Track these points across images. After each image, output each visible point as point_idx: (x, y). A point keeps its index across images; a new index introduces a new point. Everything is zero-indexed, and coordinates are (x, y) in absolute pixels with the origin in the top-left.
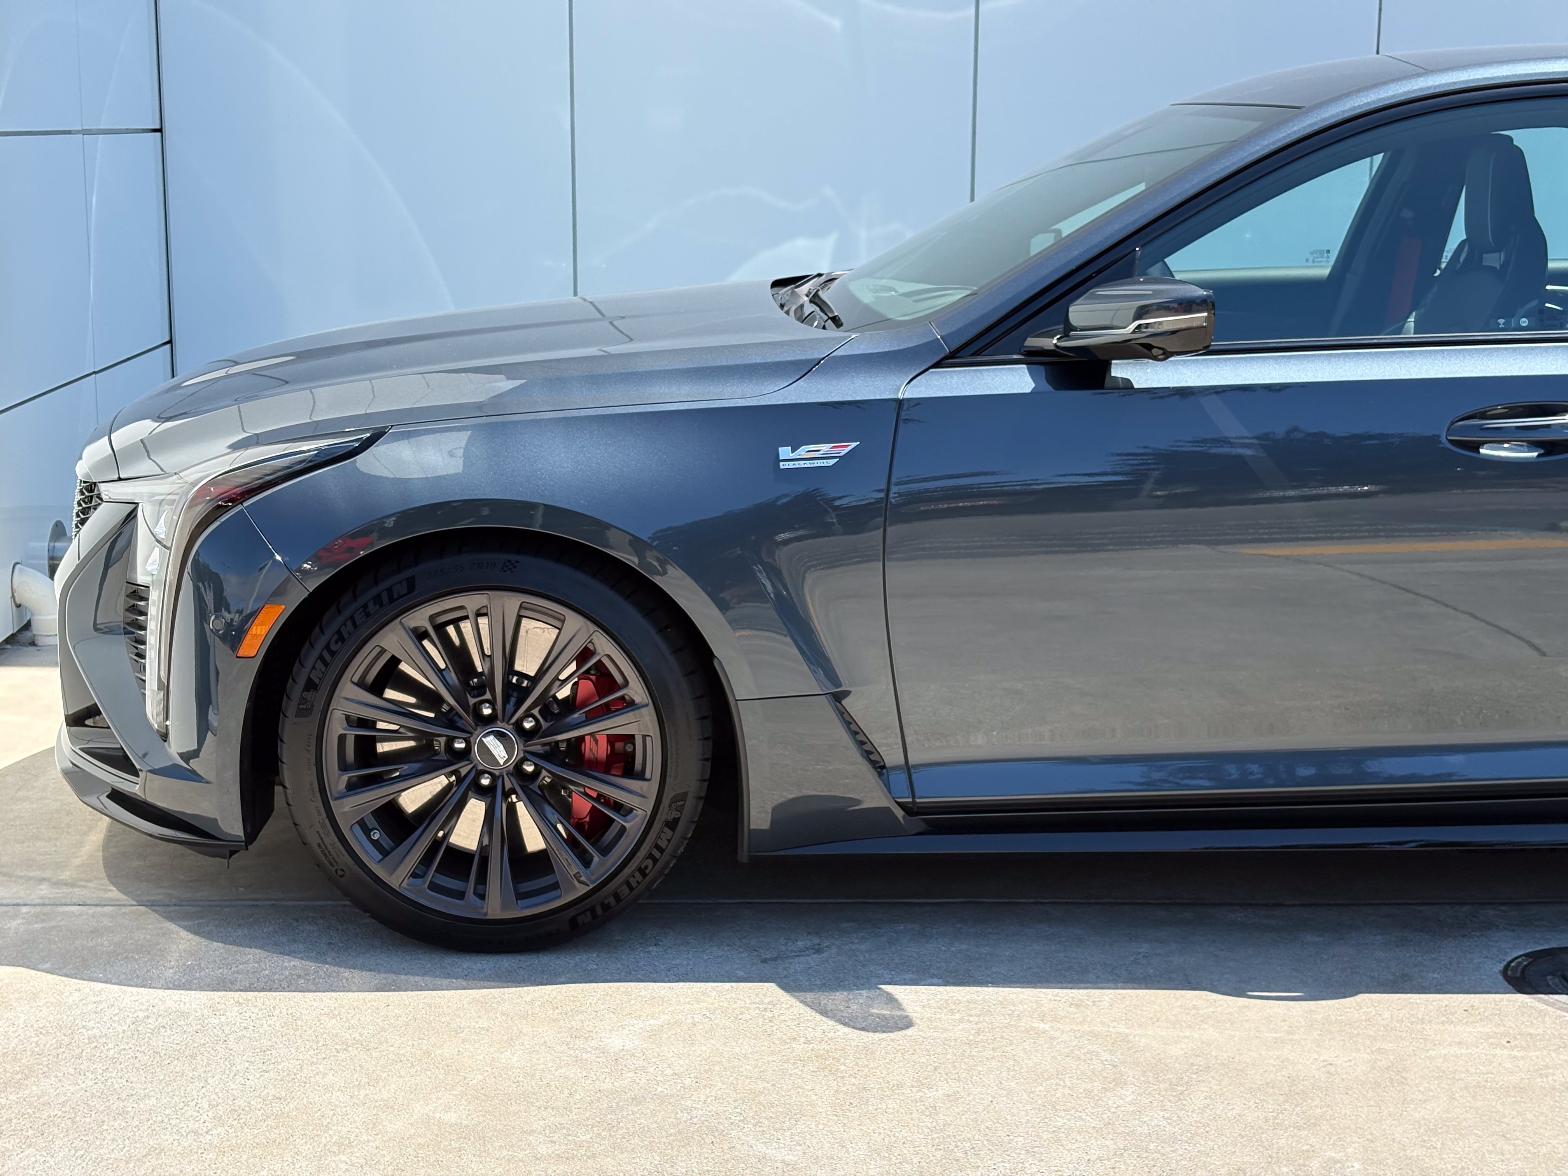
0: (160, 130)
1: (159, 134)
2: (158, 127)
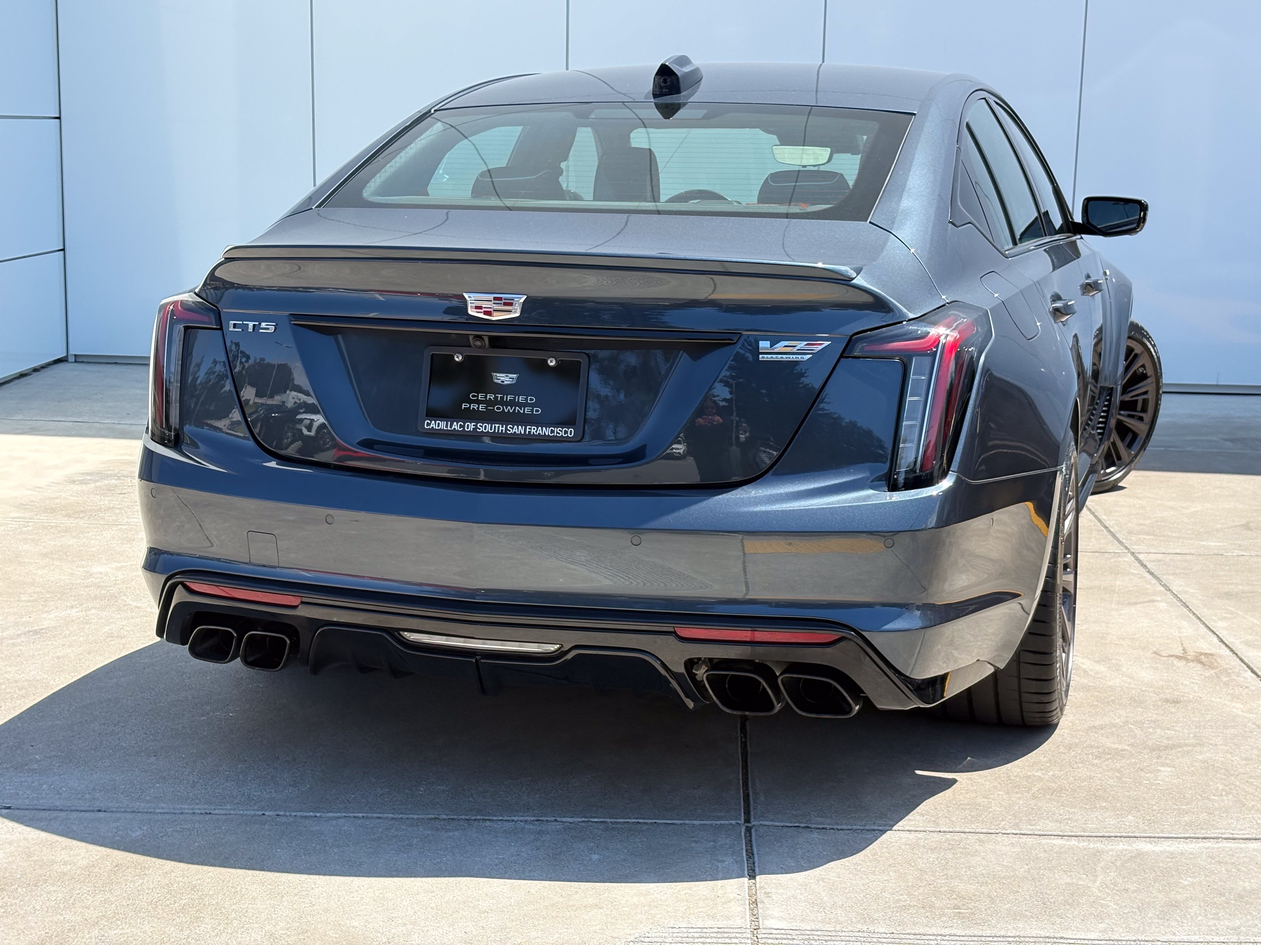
0: (59, 118)
1: (58, 120)
2: (58, 115)
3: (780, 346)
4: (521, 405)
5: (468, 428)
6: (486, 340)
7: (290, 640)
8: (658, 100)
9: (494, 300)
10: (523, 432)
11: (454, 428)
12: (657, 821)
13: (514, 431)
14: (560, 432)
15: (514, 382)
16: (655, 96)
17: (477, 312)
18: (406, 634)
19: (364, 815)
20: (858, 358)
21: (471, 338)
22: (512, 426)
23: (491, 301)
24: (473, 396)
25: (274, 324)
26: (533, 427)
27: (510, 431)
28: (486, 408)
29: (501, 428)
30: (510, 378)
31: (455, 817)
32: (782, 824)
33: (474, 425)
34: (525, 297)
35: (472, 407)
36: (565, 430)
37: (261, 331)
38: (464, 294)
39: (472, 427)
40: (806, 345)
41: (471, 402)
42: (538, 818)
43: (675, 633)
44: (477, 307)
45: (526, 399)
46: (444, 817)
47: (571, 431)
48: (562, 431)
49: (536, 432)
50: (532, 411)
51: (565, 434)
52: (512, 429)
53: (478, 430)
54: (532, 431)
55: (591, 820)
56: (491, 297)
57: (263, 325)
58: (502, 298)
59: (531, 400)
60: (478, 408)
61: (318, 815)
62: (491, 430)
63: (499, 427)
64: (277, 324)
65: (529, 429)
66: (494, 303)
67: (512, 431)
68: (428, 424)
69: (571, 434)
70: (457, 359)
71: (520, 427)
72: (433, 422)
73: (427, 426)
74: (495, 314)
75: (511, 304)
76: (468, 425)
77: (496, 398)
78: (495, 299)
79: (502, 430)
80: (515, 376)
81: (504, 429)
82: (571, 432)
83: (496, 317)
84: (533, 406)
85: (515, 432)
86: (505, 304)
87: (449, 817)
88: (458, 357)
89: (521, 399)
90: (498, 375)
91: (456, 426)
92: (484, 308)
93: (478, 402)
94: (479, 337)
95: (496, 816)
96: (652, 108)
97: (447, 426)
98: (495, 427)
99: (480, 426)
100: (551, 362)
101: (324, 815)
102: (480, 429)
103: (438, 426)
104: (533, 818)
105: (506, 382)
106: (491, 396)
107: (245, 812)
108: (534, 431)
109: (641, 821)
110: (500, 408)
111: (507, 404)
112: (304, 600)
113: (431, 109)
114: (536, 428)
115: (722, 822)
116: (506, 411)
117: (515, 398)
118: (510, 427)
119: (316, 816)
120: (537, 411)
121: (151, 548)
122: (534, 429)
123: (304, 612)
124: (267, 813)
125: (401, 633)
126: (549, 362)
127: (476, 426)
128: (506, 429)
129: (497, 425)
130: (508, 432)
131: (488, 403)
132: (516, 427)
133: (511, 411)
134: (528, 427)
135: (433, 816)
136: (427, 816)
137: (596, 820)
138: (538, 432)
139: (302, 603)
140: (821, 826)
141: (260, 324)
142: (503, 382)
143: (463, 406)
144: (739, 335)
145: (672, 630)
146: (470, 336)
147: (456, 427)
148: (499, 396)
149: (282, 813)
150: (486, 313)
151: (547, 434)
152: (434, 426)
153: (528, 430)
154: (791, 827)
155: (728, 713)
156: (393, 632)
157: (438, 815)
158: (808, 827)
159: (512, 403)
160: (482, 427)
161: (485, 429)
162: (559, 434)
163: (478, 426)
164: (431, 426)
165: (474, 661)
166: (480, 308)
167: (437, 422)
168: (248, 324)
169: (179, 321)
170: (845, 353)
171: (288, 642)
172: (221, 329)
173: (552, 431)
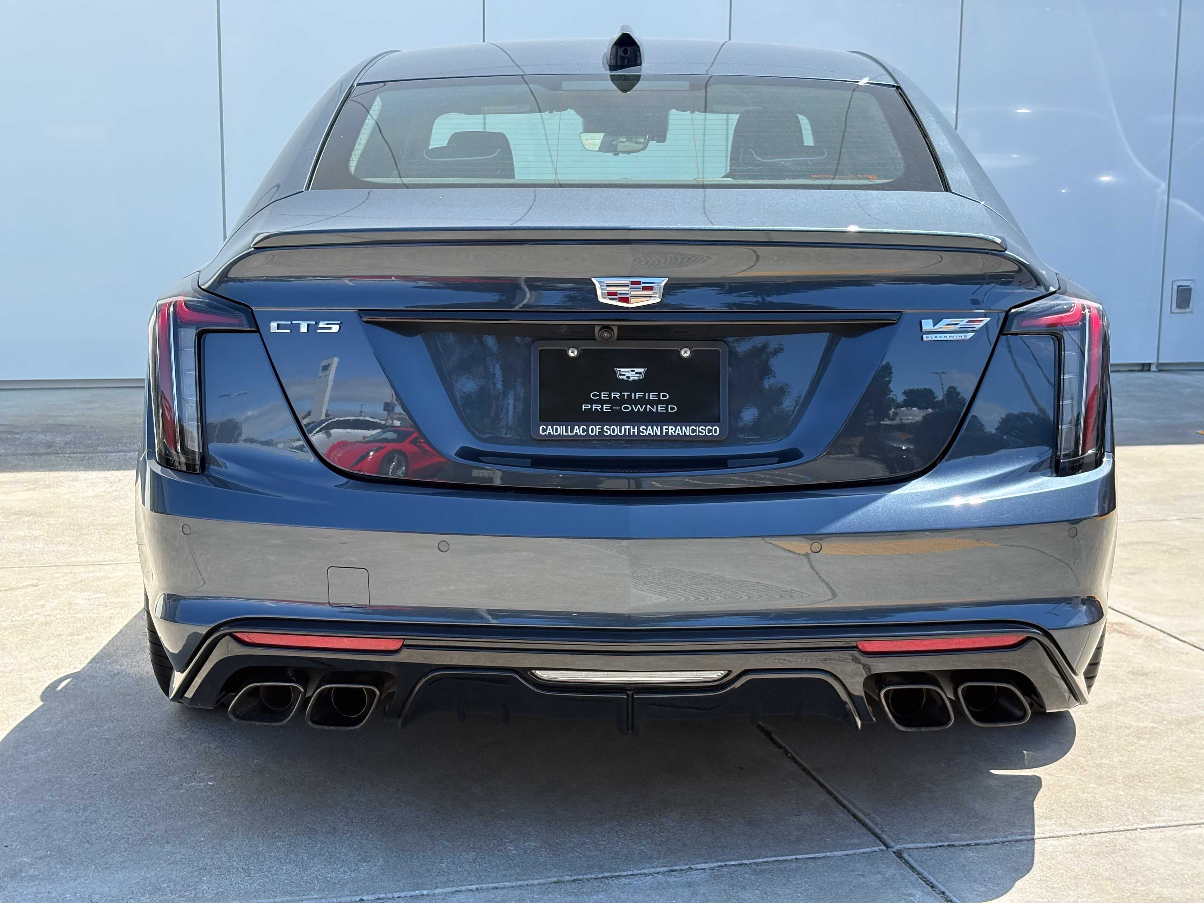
3: (942, 325)
4: (652, 403)
5: (592, 432)
6: (616, 330)
7: (379, 690)
8: (622, 72)
9: (631, 284)
10: (659, 434)
11: (576, 433)
12: (798, 857)
13: (648, 432)
14: (702, 431)
15: (641, 377)
16: (612, 68)
17: (610, 299)
18: (538, 673)
19: (477, 886)
20: (1017, 334)
21: (597, 329)
22: (645, 428)
23: (628, 286)
24: (594, 395)
25: (339, 322)
26: (670, 427)
27: (643, 433)
28: (611, 408)
29: (632, 431)
30: (636, 373)
31: (580, 877)
32: (925, 845)
33: (599, 428)
34: (667, 279)
35: (594, 408)
36: (709, 429)
37: (319, 331)
38: (593, 279)
39: (598, 430)
40: (969, 322)
41: (592, 402)
42: (671, 868)
43: (856, 647)
44: (610, 294)
45: (658, 396)
46: (568, 878)
47: (716, 429)
48: (705, 430)
49: (675, 432)
50: (667, 409)
51: (709, 433)
52: (646, 430)
53: (605, 433)
54: (670, 431)
55: (728, 863)
56: (627, 281)
57: (322, 324)
58: (640, 282)
59: (664, 396)
60: (602, 409)
61: (425, 892)
62: (621, 432)
63: (629, 429)
64: (341, 323)
65: (666, 429)
66: (631, 288)
67: (646, 433)
68: (544, 430)
69: (716, 432)
70: (572, 355)
71: (655, 428)
72: (550, 427)
73: (542, 432)
74: (632, 300)
75: (651, 289)
76: (592, 429)
77: (622, 396)
78: (633, 283)
79: (634, 432)
80: (642, 370)
81: (636, 431)
82: (715, 431)
83: (634, 304)
84: (667, 403)
85: (649, 434)
86: (645, 288)
87: (573, 878)
88: (573, 352)
89: (652, 396)
90: (622, 370)
91: (578, 430)
92: (619, 294)
93: (602, 402)
94: (607, 328)
95: (624, 871)
96: (608, 80)
97: (567, 431)
98: (625, 429)
99: (607, 428)
100: (686, 352)
101: (432, 892)
102: (607, 432)
103: (557, 432)
104: (665, 869)
105: (632, 378)
106: (615, 395)
107: (339, 899)
108: (672, 431)
109: (780, 858)
110: (628, 408)
111: (636, 402)
112: (407, 642)
113: (353, 83)
114: (674, 428)
115: (865, 850)
116: (636, 410)
117: (644, 395)
118: (643, 429)
119: (423, 895)
120: (672, 409)
121: (168, 594)
122: (672, 429)
123: (406, 657)
124: (365, 898)
125: (533, 671)
126: (682, 352)
127: (602, 429)
128: (639, 431)
129: (627, 427)
130: (641, 434)
131: (613, 402)
132: (650, 428)
133: (642, 411)
134: (664, 427)
135: (555, 879)
136: (549, 880)
137: (733, 863)
138: (677, 432)
139: (404, 646)
140: (964, 843)
141: (317, 323)
142: (628, 377)
143: (583, 408)
144: (900, 313)
145: (854, 644)
146: (596, 326)
147: (578, 432)
148: (626, 393)
149: (382, 896)
150: (622, 300)
151: (688, 434)
152: (551, 431)
153: (664, 431)
154: (936, 847)
155: (904, 731)
156: (525, 672)
157: (560, 877)
158: (952, 845)
159: (642, 401)
160: (609, 430)
161: (614, 432)
162: (702, 433)
163: (605, 429)
164: (548, 431)
165: (625, 697)
166: (615, 294)
167: (555, 427)
168: (299, 324)
169: (188, 324)
170: (1005, 329)
171: (378, 692)
172: (258, 331)
173: (694, 431)
